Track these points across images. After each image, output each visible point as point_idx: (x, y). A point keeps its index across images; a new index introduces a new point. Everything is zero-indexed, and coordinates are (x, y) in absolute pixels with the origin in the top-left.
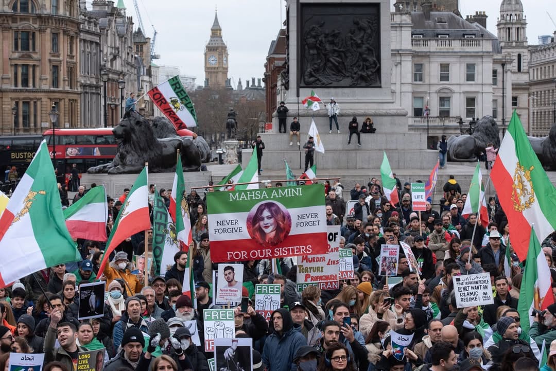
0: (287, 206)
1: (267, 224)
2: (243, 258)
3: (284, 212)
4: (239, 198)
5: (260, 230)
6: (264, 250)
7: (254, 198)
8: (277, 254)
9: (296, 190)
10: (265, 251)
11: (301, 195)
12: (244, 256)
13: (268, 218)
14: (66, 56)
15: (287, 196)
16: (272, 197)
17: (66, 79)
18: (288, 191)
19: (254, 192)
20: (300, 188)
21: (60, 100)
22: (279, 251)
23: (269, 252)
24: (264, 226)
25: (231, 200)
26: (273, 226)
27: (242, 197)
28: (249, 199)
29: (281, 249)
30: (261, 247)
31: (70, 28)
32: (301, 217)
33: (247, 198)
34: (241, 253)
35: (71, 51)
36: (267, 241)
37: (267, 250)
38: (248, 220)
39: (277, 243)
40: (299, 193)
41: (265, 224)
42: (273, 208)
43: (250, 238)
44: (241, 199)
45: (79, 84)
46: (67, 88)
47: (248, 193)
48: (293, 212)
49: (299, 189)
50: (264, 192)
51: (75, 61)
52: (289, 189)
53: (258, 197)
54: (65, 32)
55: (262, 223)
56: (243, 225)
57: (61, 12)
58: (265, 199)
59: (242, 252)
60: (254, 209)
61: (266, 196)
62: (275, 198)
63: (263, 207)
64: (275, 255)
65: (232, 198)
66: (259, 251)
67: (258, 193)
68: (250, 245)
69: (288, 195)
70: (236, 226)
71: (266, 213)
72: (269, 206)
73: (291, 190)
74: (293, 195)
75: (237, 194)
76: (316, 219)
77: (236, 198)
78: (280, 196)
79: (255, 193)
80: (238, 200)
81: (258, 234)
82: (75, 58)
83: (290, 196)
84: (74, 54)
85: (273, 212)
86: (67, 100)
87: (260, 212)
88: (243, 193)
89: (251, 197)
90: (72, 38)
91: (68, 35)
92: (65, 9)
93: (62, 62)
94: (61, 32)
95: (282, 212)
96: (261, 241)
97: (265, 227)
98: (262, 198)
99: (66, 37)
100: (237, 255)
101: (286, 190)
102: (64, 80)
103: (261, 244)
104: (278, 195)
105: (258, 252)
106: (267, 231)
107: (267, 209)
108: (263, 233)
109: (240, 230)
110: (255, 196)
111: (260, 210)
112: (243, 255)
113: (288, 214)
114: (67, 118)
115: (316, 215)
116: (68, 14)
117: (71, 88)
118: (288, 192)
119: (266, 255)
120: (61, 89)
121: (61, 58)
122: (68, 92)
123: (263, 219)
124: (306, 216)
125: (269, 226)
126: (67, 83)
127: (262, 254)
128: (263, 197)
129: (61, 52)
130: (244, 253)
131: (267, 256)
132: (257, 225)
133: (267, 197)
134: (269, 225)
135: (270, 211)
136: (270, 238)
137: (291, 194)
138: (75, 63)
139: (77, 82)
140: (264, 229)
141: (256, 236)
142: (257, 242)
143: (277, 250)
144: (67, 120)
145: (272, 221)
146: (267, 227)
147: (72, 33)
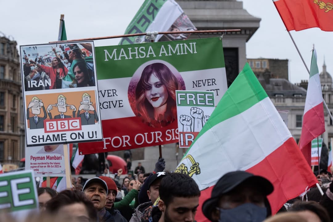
0: (180, 68)
1: (156, 94)
2: (124, 146)
3: (176, 76)
4: (118, 58)
5: (147, 104)
6: (152, 133)
7: (137, 57)
8: (168, 137)
9: (189, 46)
10: (155, 134)
11: (195, 52)
12: (126, 143)
13: (157, 85)
14: (10, 109)
15: (179, 54)
16: (160, 55)
17: (10, 124)
18: (180, 46)
19: (136, 48)
20: (195, 43)
21: (5, 140)
22: (171, 134)
23: (159, 134)
24: (152, 97)
25: (106, 60)
26: (163, 97)
27: (121, 56)
28: (131, 58)
29: (173, 130)
30: (148, 128)
31: (13, 89)
32: (197, 84)
33: (128, 57)
34: (122, 138)
35: (14, 105)
36: (156, 119)
37: (156, 133)
38: (130, 91)
39: (169, 122)
40: (193, 51)
41: (152, 95)
42: (162, 72)
43: (134, 115)
44: (120, 59)
45: (19, 129)
46: (10, 132)
47: (130, 49)
48: (188, 76)
49: (193, 45)
50: (150, 47)
51: (16, 112)
52: (181, 45)
53: (142, 55)
54: (10, 92)
55: (148, 93)
56: (123, 96)
57: (7, 77)
58: (151, 58)
59: (124, 137)
60: (138, 73)
61: (153, 53)
62: (164, 57)
63: (150, 69)
64: (167, 140)
65: (108, 58)
66: (146, 134)
67: (142, 50)
68: (134, 126)
69: (180, 52)
70: (114, 99)
71: (154, 79)
72: (157, 68)
73: (183, 46)
74: (186, 53)
75: (115, 50)
76: (214, 87)
77: (114, 57)
78: (170, 54)
79: (138, 49)
80: (116, 59)
81: (143, 110)
82: (16, 110)
83: (182, 53)
84: (16, 107)
85: (163, 77)
86: (10, 141)
87: (146, 77)
88: (122, 49)
89: (134, 56)
90: (14, 96)
91: (12, 94)
92: (10, 76)
93: (7, 113)
94: (7, 91)
95: (174, 77)
96: (149, 120)
97: (152, 99)
98: (148, 56)
99: (10, 95)
100: (117, 142)
101: (178, 45)
102: (8, 126)
103: (148, 124)
104: (168, 53)
105: (144, 136)
106: (156, 104)
107: (155, 73)
108: (151, 109)
109: (119, 104)
110: (139, 53)
111: (146, 74)
112: (124, 141)
113: (181, 79)
114: (10, 153)
115: (214, 82)
116: (12, 79)
117: (13, 131)
118: (179, 49)
119: (155, 140)
120: (6, 132)
121: (6, 110)
122: (10, 135)
123: (150, 88)
124: (201, 82)
125: (158, 98)
126: (10, 128)
127: (150, 139)
128: (150, 55)
129: (6, 106)
130: (126, 139)
131: (157, 141)
132: (142, 96)
133: (155, 56)
134: (158, 96)
135: (159, 75)
136: (160, 115)
137: (184, 52)
138: (16, 114)
139: (18, 127)
140: (151, 102)
141: (142, 112)
142: (143, 121)
143: (168, 133)
144: (10, 154)
145: (161, 90)
146: (155, 99)
147: (15, 93)
